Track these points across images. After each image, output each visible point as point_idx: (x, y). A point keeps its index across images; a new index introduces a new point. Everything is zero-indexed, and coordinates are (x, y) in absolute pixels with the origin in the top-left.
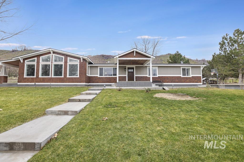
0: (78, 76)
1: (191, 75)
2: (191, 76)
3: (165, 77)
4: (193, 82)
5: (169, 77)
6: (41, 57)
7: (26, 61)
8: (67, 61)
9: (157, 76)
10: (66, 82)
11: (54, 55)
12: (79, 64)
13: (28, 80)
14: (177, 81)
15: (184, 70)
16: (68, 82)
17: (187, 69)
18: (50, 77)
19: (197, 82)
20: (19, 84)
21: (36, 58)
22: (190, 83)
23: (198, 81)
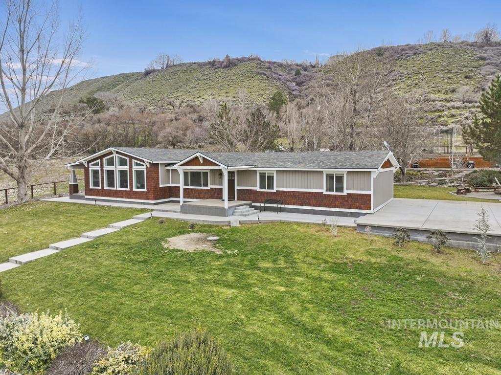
0: (145, 190)
1: (347, 189)
2: (345, 192)
3: (289, 192)
4: (350, 208)
5: (298, 192)
6: (104, 159)
7: (90, 164)
8: (132, 166)
9: (274, 190)
10: (133, 198)
11: (117, 155)
12: (145, 170)
13: (94, 192)
14: (314, 201)
15: (330, 177)
16: (135, 198)
17: (337, 175)
18: (115, 189)
19: (361, 208)
20: (86, 197)
21: (99, 161)
22: (342, 208)
23: (362, 206)
